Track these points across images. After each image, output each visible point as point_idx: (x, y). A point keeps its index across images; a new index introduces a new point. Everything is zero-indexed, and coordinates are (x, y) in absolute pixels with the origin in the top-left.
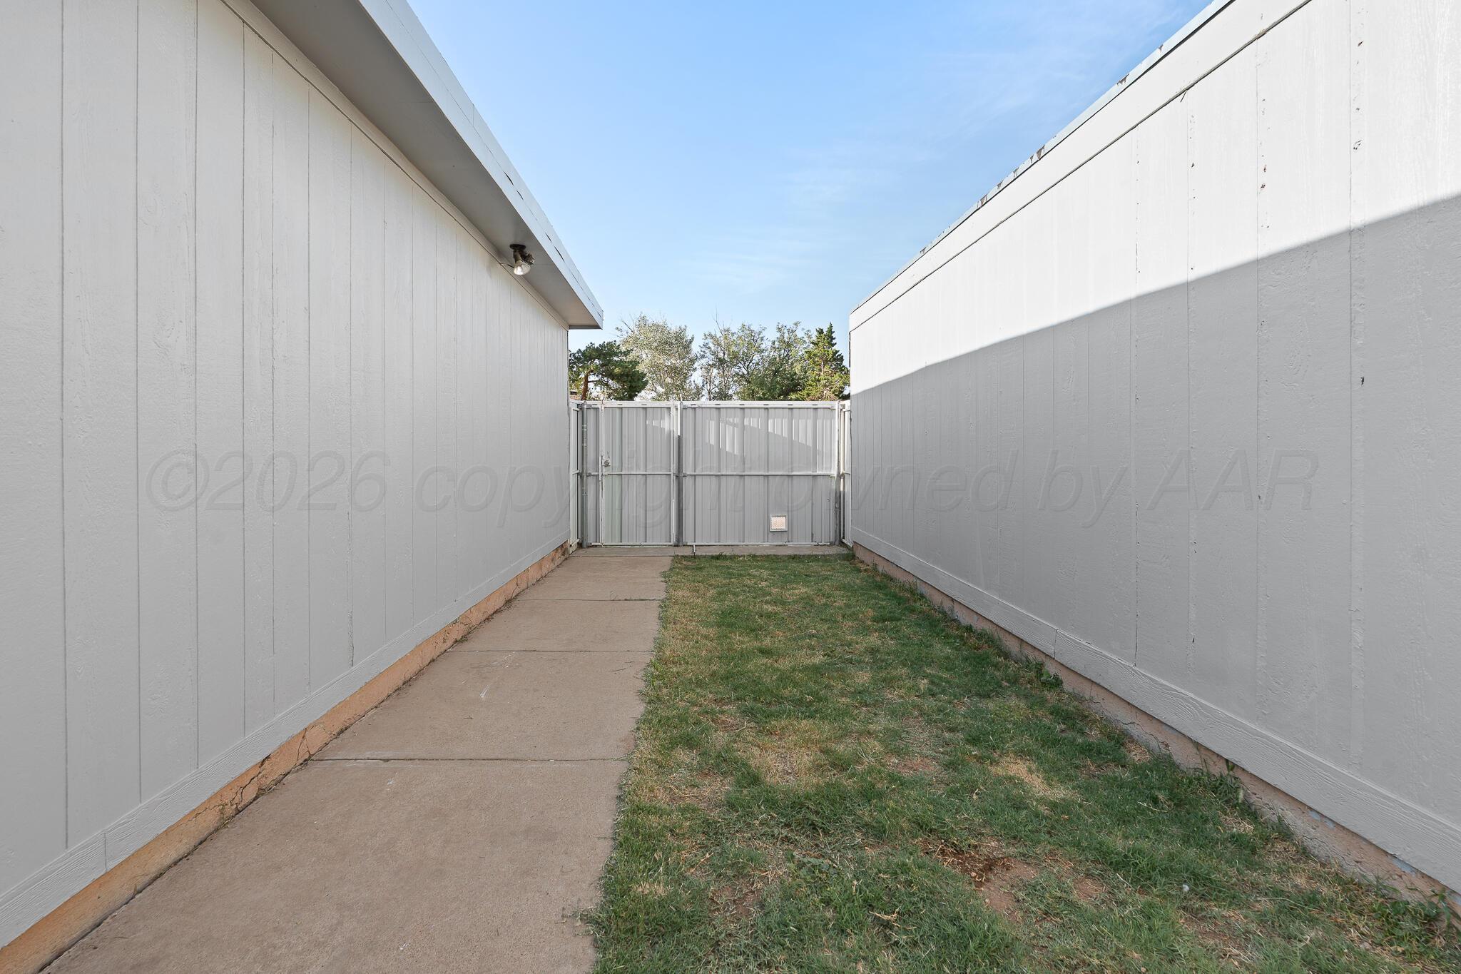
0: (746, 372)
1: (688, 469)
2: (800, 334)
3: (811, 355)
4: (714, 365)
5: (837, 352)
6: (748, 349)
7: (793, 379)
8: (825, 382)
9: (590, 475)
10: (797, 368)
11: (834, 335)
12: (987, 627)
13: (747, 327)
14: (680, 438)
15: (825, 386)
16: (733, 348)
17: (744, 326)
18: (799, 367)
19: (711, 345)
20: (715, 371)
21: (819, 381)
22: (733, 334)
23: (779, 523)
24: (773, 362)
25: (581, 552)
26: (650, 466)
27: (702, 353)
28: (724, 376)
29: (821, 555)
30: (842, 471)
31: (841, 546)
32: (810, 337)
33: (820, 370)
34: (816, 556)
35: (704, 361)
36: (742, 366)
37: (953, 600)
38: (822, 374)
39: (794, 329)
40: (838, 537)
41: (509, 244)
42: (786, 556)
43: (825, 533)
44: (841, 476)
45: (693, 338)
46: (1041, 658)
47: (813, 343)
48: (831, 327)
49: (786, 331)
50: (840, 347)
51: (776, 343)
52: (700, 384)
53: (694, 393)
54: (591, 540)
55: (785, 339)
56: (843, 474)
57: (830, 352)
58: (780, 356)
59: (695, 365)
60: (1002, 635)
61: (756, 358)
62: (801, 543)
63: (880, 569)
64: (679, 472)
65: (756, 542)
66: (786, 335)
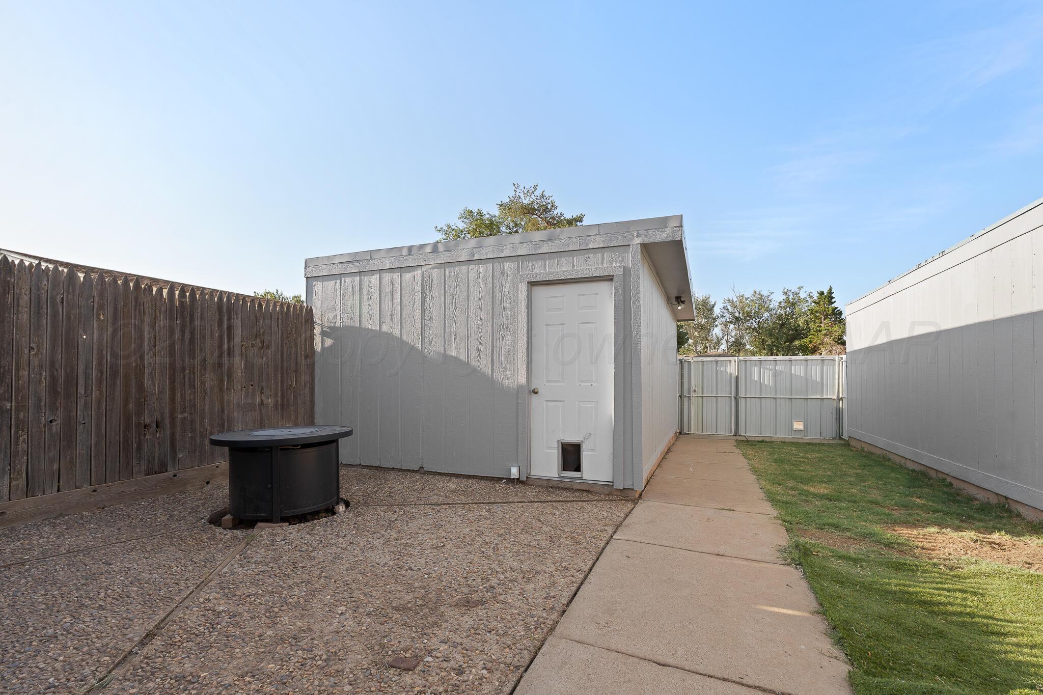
0: (756, 326)
1: (742, 394)
2: (803, 295)
3: (812, 312)
4: (731, 322)
5: (836, 308)
6: (759, 309)
7: (797, 330)
8: (825, 332)
9: (685, 396)
10: (801, 322)
11: (833, 295)
12: (922, 468)
13: (758, 293)
14: (737, 378)
15: (826, 335)
16: (747, 309)
17: (755, 292)
18: (802, 321)
19: (729, 307)
20: (732, 326)
21: (820, 331)
22: (747, 299)
23: (798, 426)
24: (779, 317)
25: (681, 436)
26: (719, 391)
27: (722, 313)
28: (739, 329)
29: (827, 444)
30: (840, 396)
31: (840, 440)
32: (811, 297)
33: (821, 323)
34: (823, 444)
35: (723, 320)
36: (753, 322)
37: (906, 459)
38: (823, 325)
39: (798, 292)
40: (838, 435)
41: (674, 296)
42: (804, 443)
43: (829, 433)
44: (839, 399)
45: (715, 304)
46: (944, 476)
47: (814, 302)
48: (831, 289)
49: (791, 294)
50: (838, 304)
51: (783, 304)
52: (720, 336)
53: (715, 342)
54: (686, 430)
55: (790, 299)
56: (842, 399)
57: (830, 309)
58: (785, 313)
59: (716, 323)
60: (929, 470)
61: (766, 315)
62: (813, 436)
63: (866, 450)
64: (737, 395)
65: (782, 434)
66: (791, 297)
